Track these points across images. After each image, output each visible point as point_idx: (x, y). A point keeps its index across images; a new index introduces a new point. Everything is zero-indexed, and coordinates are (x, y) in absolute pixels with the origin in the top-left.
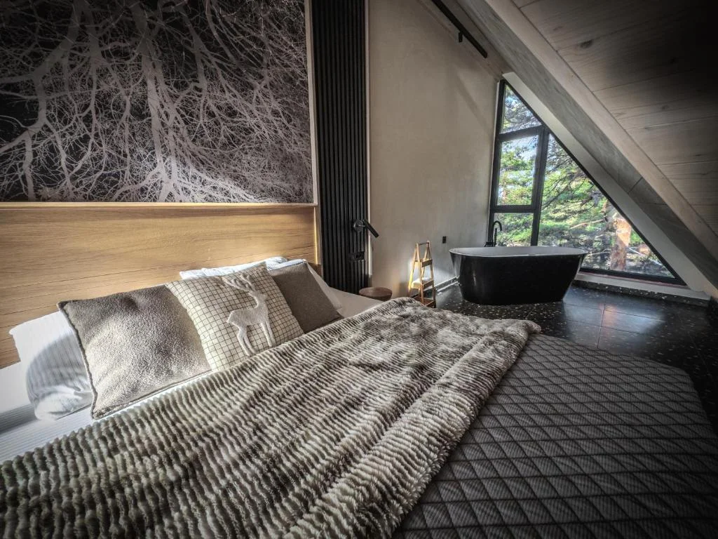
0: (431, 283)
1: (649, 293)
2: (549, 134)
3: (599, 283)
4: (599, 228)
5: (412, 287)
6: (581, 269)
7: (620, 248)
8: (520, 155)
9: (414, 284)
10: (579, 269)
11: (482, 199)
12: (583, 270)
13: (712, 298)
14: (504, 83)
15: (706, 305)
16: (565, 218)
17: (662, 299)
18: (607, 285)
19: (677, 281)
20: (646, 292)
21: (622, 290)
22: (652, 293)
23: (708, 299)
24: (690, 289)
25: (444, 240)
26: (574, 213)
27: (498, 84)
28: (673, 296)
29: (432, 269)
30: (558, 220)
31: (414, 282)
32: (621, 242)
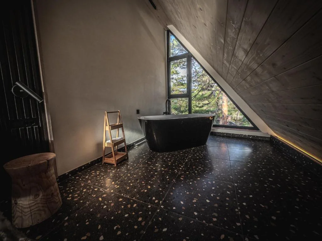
0: (123, 141)
1: (244, 135)
2: (191, 57)
3: (221, 132)
4: (215, 109)
5: (106, 146)
6: (213, 125)
7: (225, 116)
8: (183, 79)
9: (107, 143)
10: (212, 126)
11: (162, 91)
12: (215, 126)
13: (271, 135)
14: (169, 32)
15: (269, 140)
16: (203, 106)
17: (250, 138)
18: (225, 133)
19: (255, 128)
20: (243, 135)
21: (232, 135)
22: (245, 135)
23: (270, 136)
24: (261, 132)
25: (138, 112)
26: (205, 104)
27: (166, 32)
28: (254, 136)
29: (123, 131)
30: (200, 107)
31: (107, 142)
32: (225, 114)
